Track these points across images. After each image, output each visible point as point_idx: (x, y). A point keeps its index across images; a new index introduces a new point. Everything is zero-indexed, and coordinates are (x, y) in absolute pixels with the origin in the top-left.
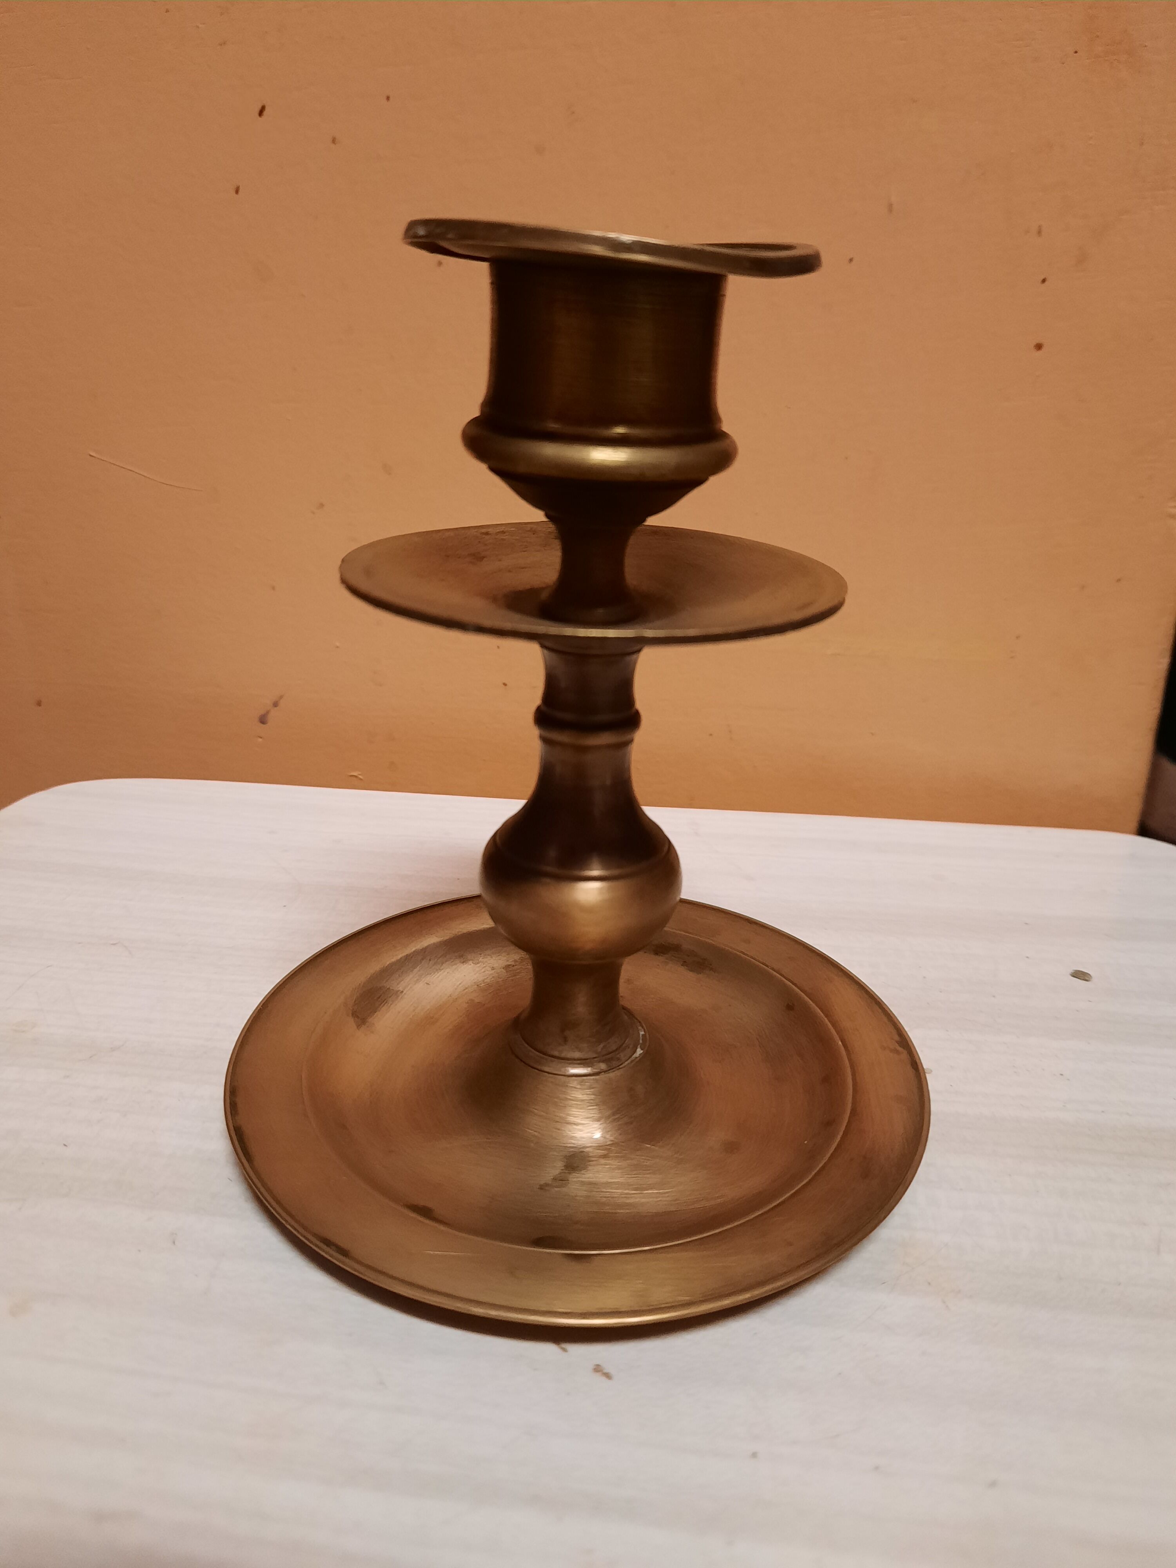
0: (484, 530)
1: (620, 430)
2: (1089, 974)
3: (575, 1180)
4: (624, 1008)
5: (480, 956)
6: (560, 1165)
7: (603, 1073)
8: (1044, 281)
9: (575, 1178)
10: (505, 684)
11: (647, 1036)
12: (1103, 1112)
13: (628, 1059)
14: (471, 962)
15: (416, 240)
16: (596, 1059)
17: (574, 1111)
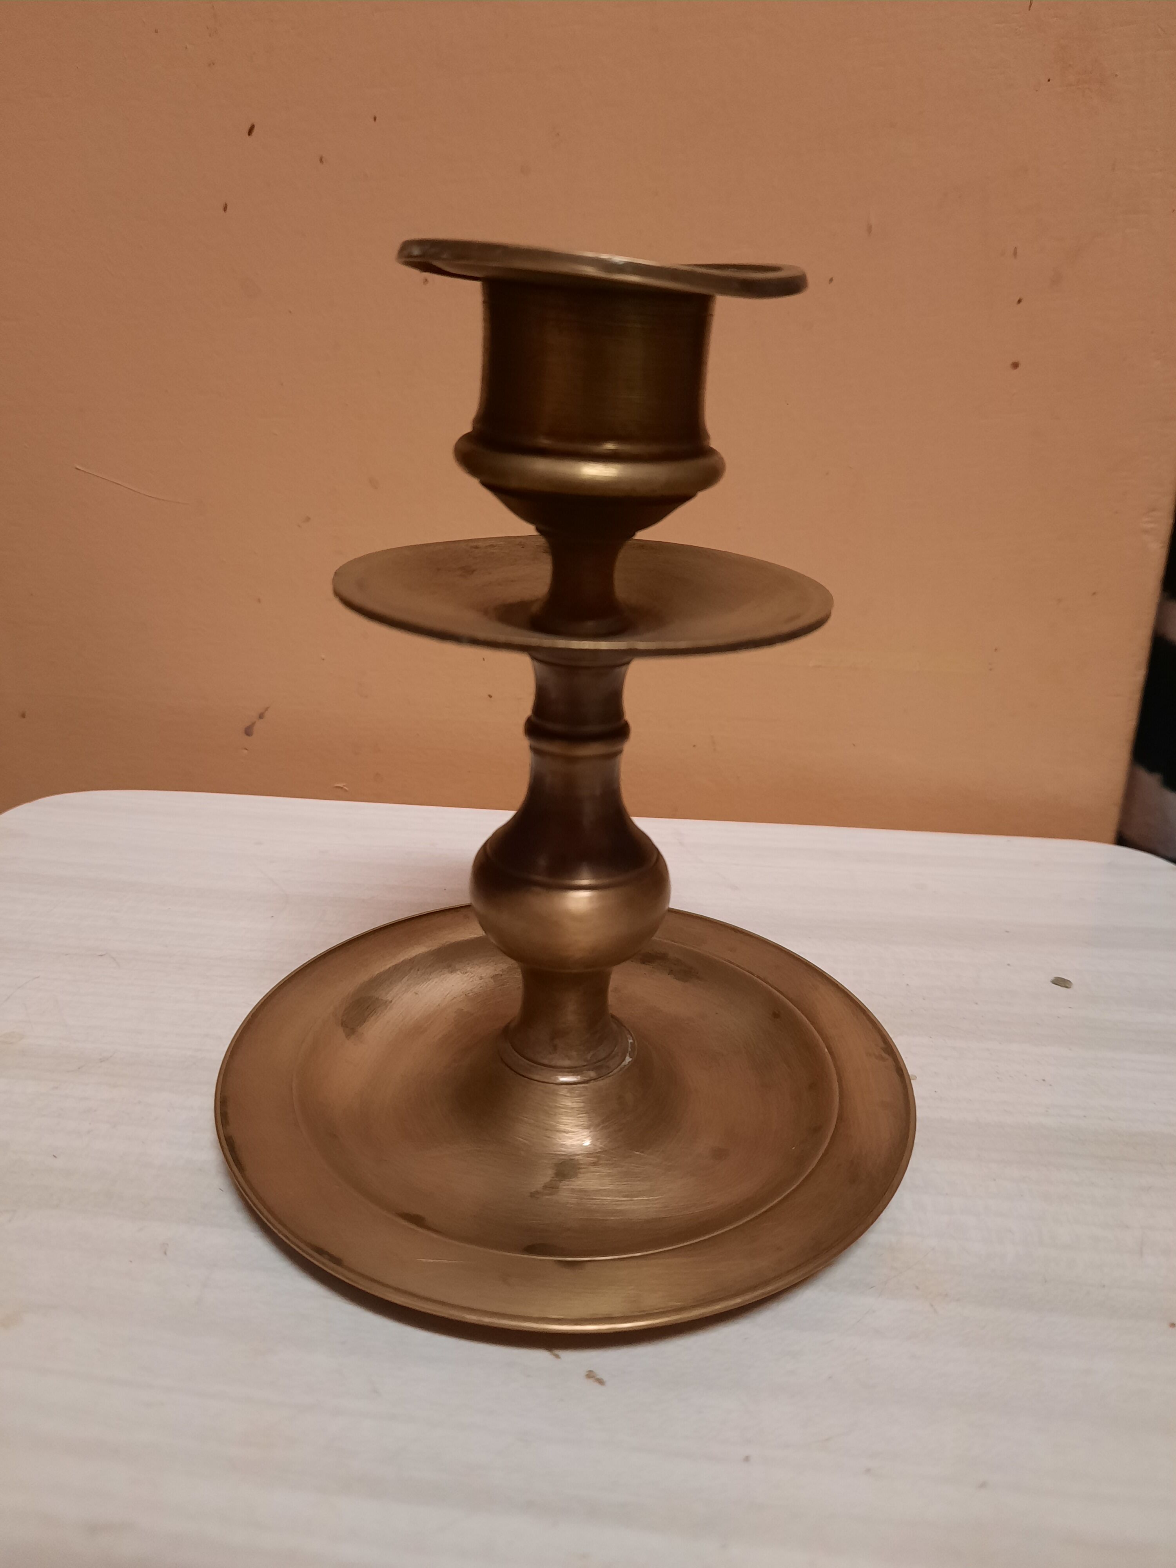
0: (475, 544)
1: (610, 446)
2: (1069, 981)
3: (565, 1187)
4: (613, 1016)
5: (467, 966)
6: (550, 1172)
7: (592, 1081)
8: (1019, 301)
9: (565, 1185)
10: (490, 696)
11: (636, 1044)
12: (1085, 1116)
13: (617, 1067)
14: (458, 972)
15: (410, 260)
16: (586, 1067)
17: (564, 1119)
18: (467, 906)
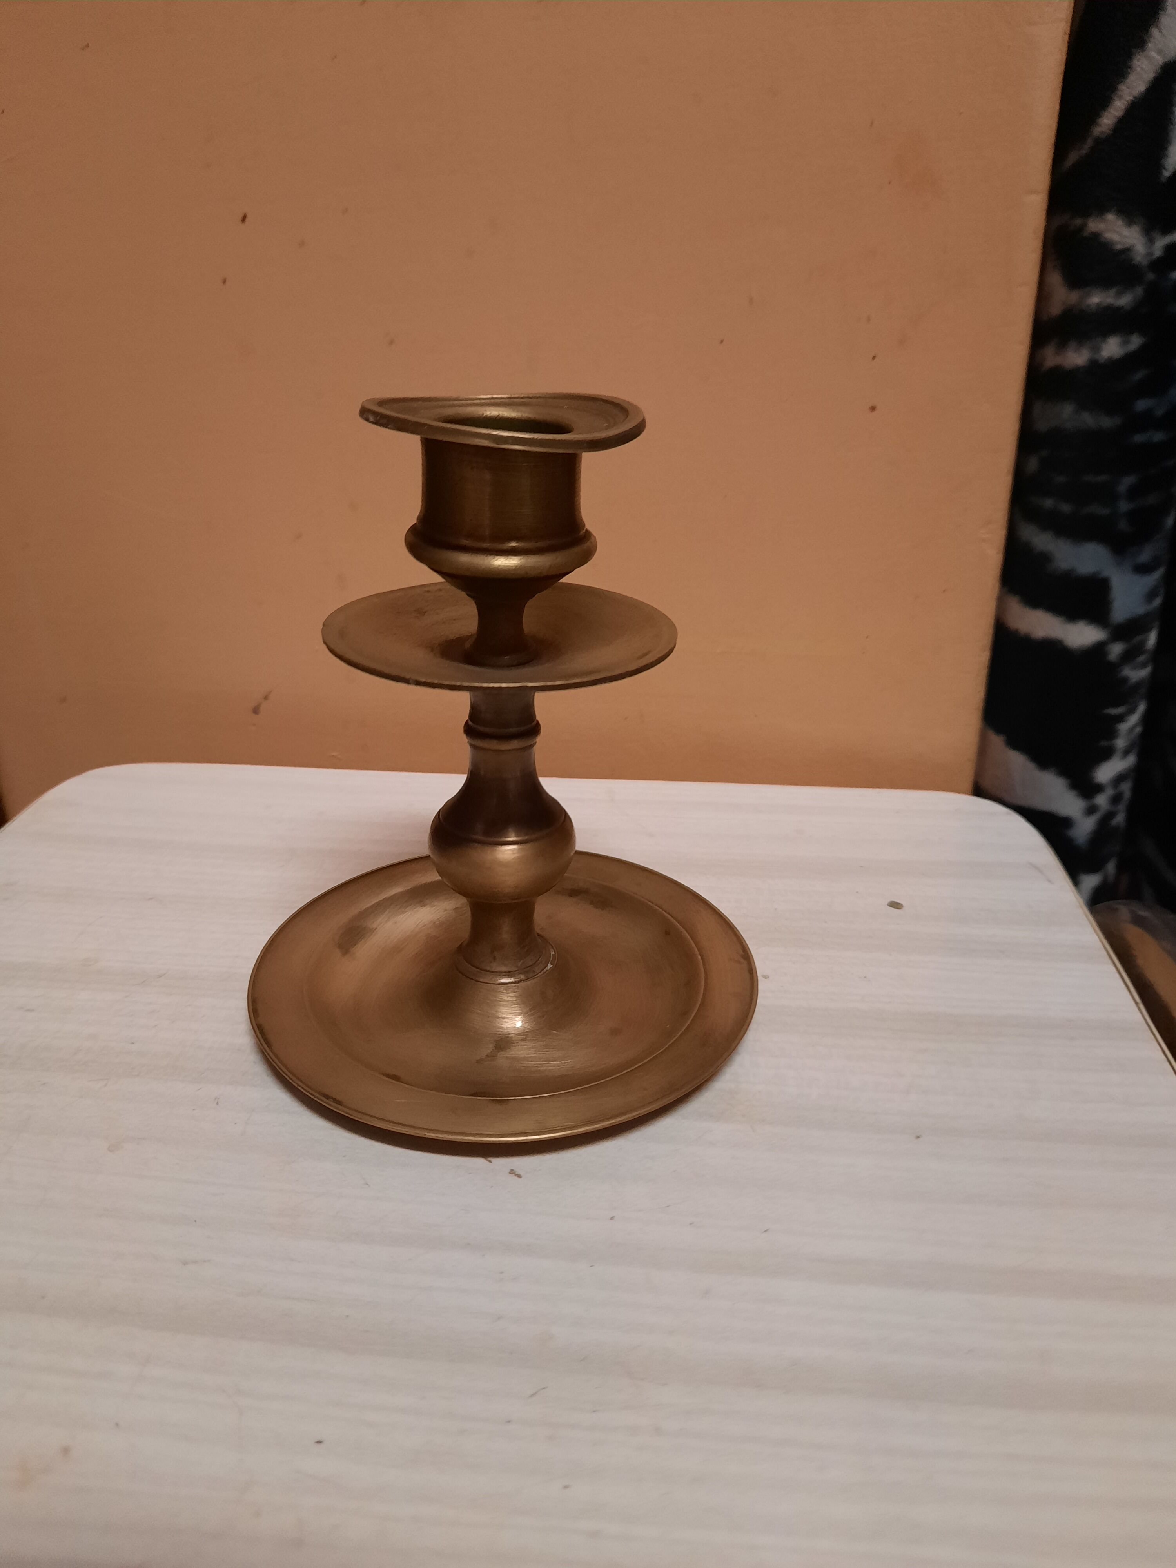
0: (427, 589)
2: (902, 904)
3: (501, 1056)
4: (538, 935)
6: (491, 1046)
7: (523, 982)
8: (874, 358)
9: (502, 1054)
11: (557, 955)
13: (541, 972)
14: (428, 906)
16: (517, 972)
17: (502, 1009)
18: (428, 857)
